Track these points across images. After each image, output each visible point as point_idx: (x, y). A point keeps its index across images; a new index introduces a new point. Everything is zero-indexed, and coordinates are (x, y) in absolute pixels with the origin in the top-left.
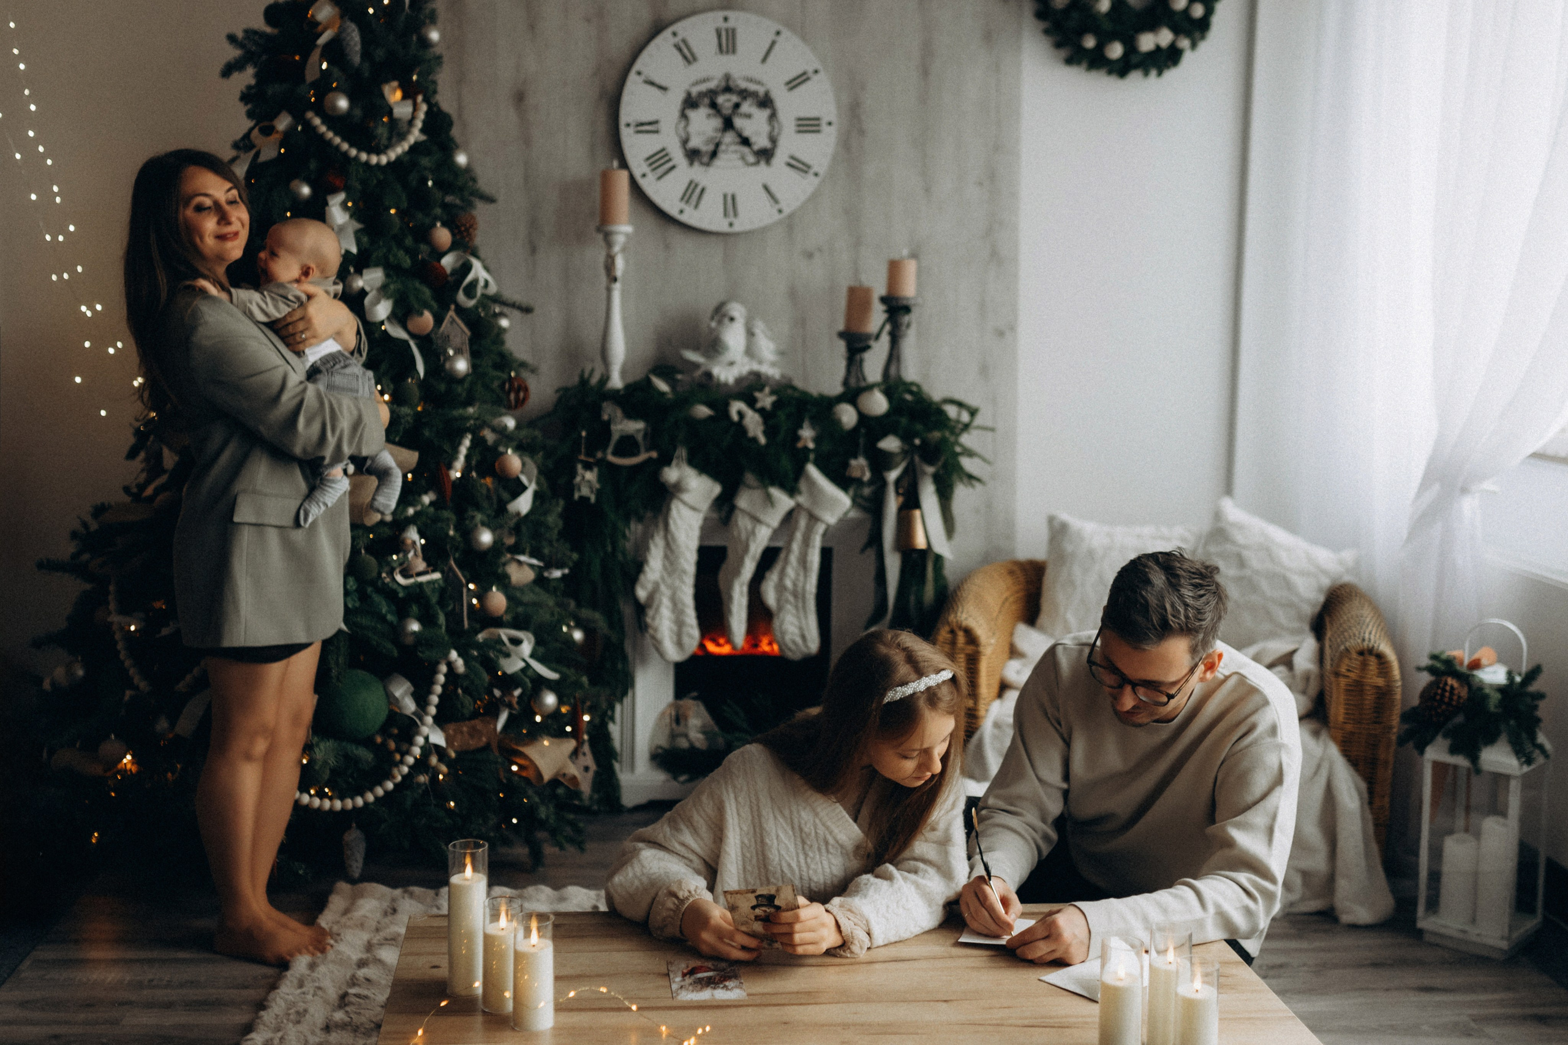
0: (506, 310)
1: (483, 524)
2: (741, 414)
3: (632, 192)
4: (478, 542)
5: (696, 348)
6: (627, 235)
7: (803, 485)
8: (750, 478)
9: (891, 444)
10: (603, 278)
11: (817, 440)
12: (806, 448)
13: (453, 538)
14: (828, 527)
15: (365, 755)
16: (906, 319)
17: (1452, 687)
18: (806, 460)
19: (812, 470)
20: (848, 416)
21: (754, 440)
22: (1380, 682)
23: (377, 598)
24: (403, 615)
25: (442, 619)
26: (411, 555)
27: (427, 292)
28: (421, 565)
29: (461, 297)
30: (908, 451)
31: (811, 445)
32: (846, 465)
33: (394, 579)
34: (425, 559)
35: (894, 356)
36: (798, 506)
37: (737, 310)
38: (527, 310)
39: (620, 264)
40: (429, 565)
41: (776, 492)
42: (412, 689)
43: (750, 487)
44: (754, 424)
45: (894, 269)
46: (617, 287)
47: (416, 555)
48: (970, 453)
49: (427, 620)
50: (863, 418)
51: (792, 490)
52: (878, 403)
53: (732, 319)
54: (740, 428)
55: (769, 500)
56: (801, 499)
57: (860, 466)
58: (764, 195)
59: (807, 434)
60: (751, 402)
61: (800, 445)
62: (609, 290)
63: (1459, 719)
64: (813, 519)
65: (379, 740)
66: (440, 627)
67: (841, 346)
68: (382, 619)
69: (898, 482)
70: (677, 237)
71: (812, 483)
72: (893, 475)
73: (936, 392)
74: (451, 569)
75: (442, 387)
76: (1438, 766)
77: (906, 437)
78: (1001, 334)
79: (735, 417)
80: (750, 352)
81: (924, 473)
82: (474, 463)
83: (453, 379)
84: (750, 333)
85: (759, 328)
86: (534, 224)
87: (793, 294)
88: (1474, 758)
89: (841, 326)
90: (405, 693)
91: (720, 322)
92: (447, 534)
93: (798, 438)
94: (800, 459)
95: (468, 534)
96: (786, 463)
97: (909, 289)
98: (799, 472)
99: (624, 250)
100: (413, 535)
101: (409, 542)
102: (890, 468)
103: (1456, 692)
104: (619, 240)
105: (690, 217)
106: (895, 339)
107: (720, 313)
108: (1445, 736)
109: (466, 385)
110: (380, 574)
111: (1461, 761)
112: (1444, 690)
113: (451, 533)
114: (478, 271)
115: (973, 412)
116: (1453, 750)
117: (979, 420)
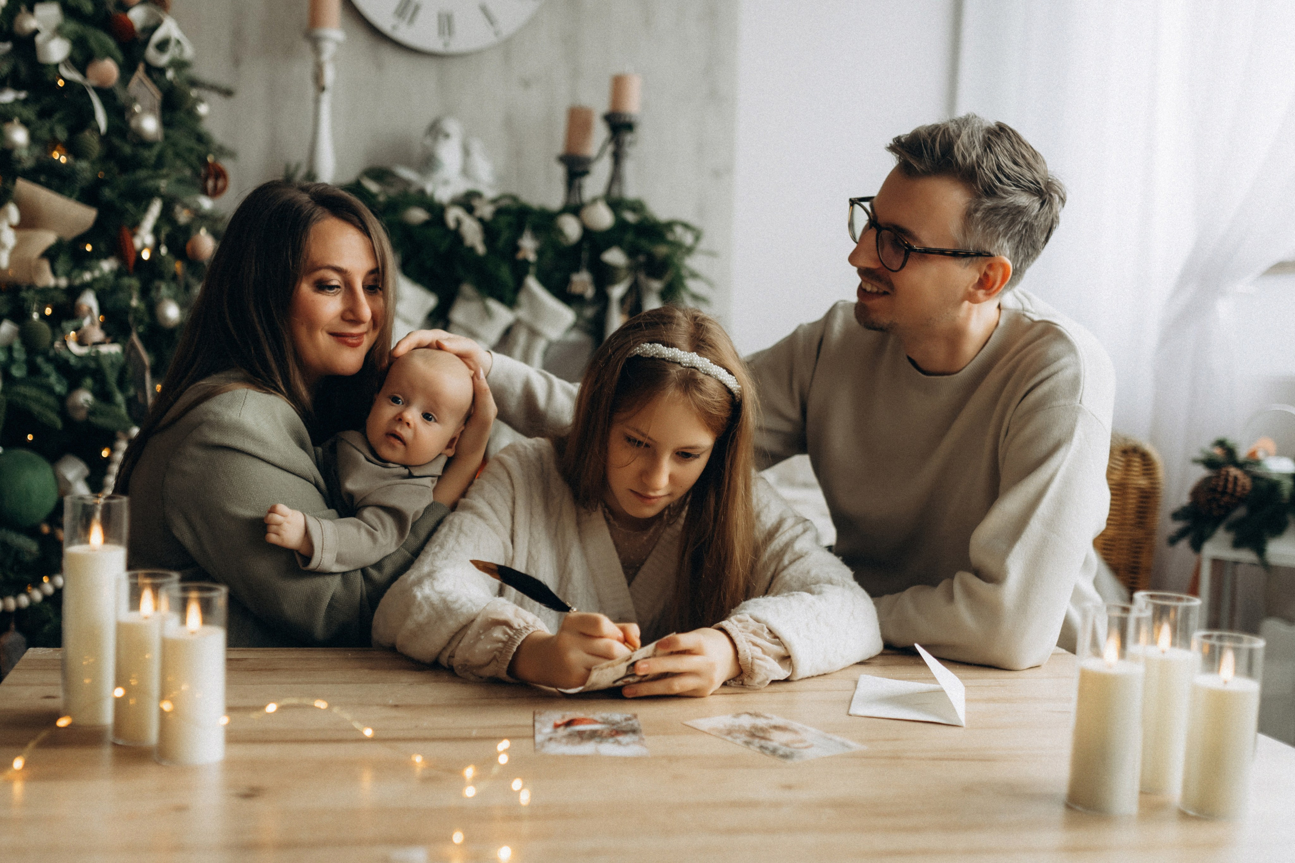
0: (204, 93)
1: (169, 297)
2: (459, 222)
3: (343, 9)
4: (166, 319)
5: (409, 164)
6: (338, 44)
7: (523, 298)
8: (467, 289)
9: (615, 257)
10: (311, 90)
11: (540, 253)
12: (526, 262)
13: (136, 310)
14: (550, 344)
15: (31, 546)
16: (628, 138)
17: (1236, 478)
18: (525, 273)
19: (532, 283)
20: (571, 228)
21: (472, 249)
22: (1143, 482)
23: (47, 368)
24: (74, 385)
25: (119, 398)
26: (86, 322)
27: (111, 44)
28: (97, 334)
29: (151, 53)
30: (633, 269)
31: (532, 257)
32: (567, 281)
33: (67, 348)
34: (103, 327)
35: (616, 177)
36: (518, 322)
37: (452, 126)
38: (228, 93)
39: (329, 75)
40: (108, 334)
41: (494, 305)
42: (86, 472)
43: (468, 299)
44: (472, 234)
45: (618, 84)
46: (326, 98)
47: (92, 323)
48: (694, 275)
49: (103, 395)
50: (588, 233)
51: (511, 303)
52: (603, 218)
53: (447, 136)
54: (457, 236)
55: (488, 313)
56: (522, 313)
57: (582, 282)
58: (481, 16)
59: (528, 246)
60: (470, 210)
61: (520, 256)
62: (317, 102)
63: (1240, 512)
64: (534, 333)
65: (46, 529)
66: (119, 406)
67: (559, 172)
68: (50, 390)
69: (623, 300)
70: (388, 55)
71: (532, 296)
72: (617, 291)
73: (661, 211)
74: (133, 346)
75: (127, 149)
76: (1217, 563)
77: (632, 252)
78: (717, 174)
79: (451, 224)
80: (466, 172)
81: (649, 289)
82: (163, 236)
83: (142, 142)
84: (466, 152)
85: (476, 147)
86: (237, 35)
87: (509, 123)
88: (1260, 551)
89: (559, 148)
90: (77, 479)
91: (435, 139)
92: (129, 306)
93: (517, 249)
94: (520, 270)
95: (152, 307)
96: (505, 273)
97: (633, 106)
98: (519, 284)
99: (335, 59)
100: (89, 300)
101: (85, 308)
102: (613, 282)
103: (1240, 483)
104: (329, 50)
105: (404, 34)
106: (618, 158)
107: (435, 130)
108: (1229, 528)
109: (155, 151)
110: (52, 344)
111: (1246, 556)
112: (1226, 480)
113: (134, 303)
114: (169, 28)
115: (697, 238)
116: (1237, 544)
117: (703, 245)
